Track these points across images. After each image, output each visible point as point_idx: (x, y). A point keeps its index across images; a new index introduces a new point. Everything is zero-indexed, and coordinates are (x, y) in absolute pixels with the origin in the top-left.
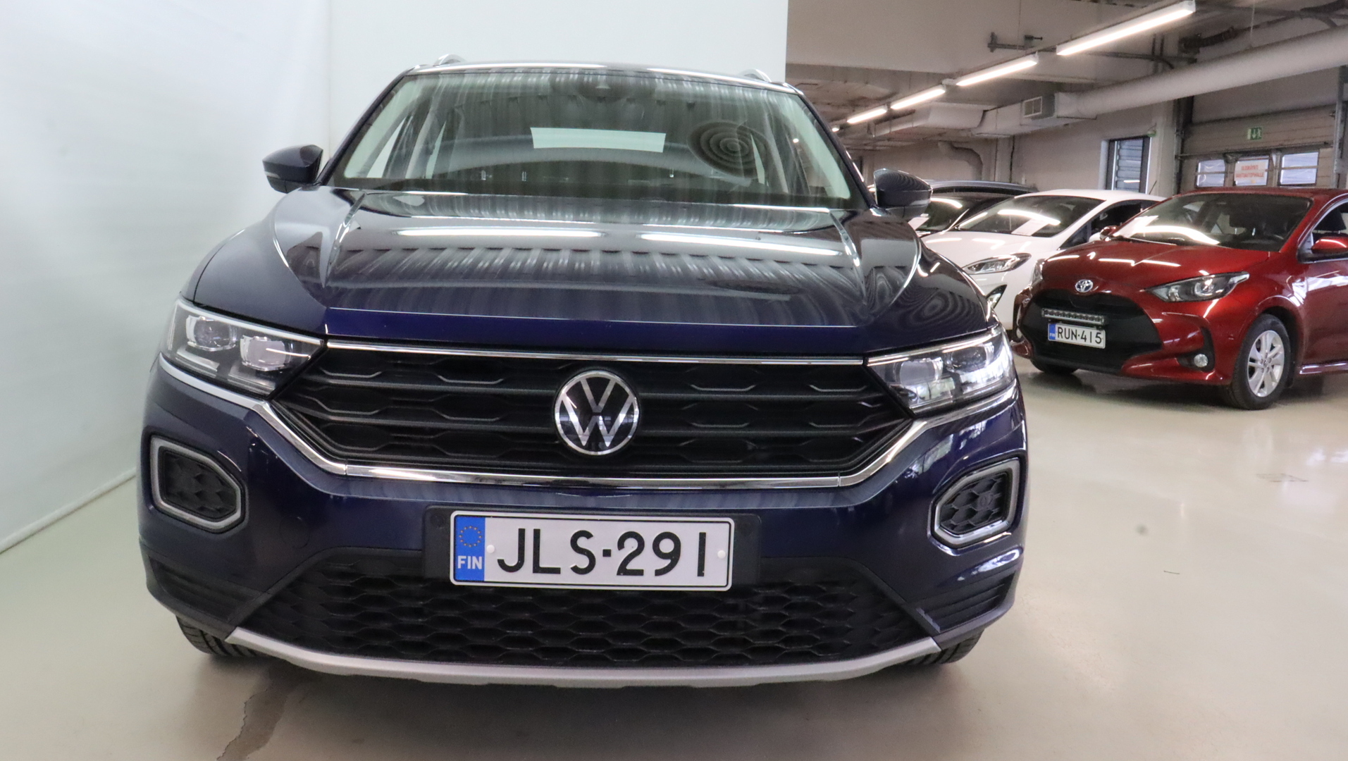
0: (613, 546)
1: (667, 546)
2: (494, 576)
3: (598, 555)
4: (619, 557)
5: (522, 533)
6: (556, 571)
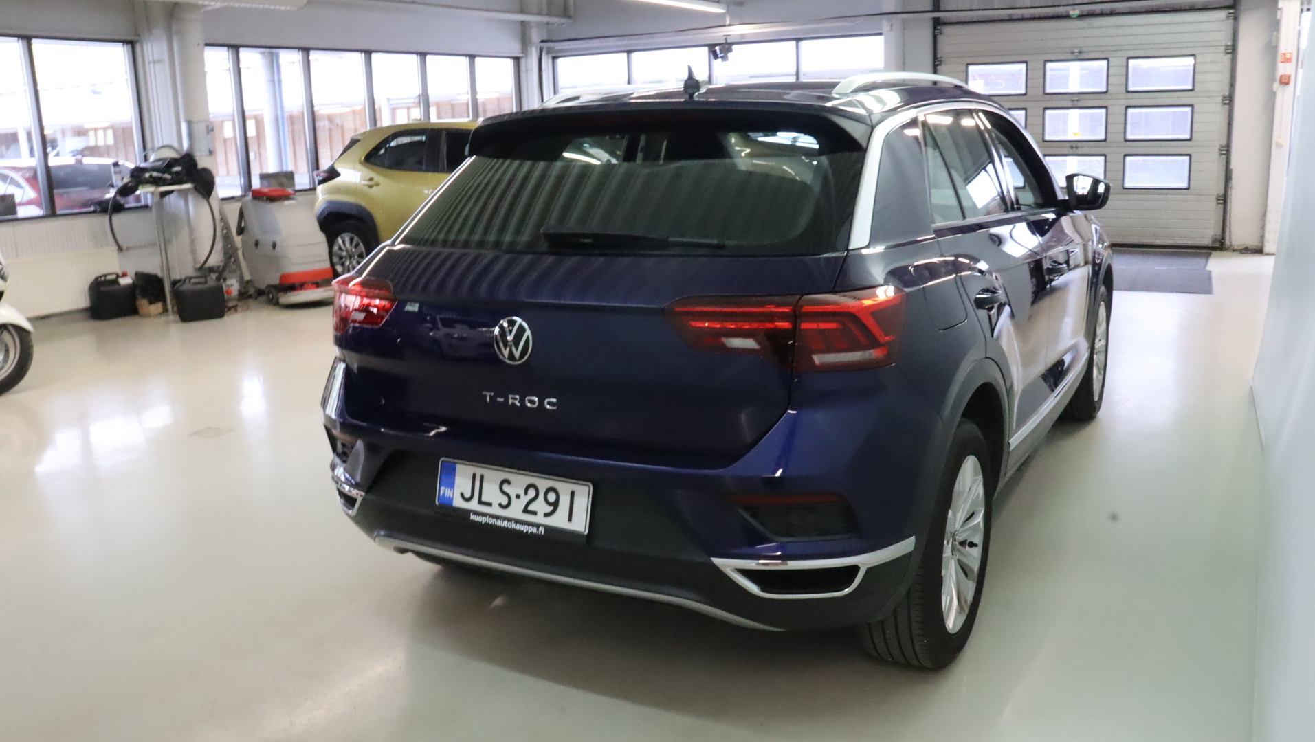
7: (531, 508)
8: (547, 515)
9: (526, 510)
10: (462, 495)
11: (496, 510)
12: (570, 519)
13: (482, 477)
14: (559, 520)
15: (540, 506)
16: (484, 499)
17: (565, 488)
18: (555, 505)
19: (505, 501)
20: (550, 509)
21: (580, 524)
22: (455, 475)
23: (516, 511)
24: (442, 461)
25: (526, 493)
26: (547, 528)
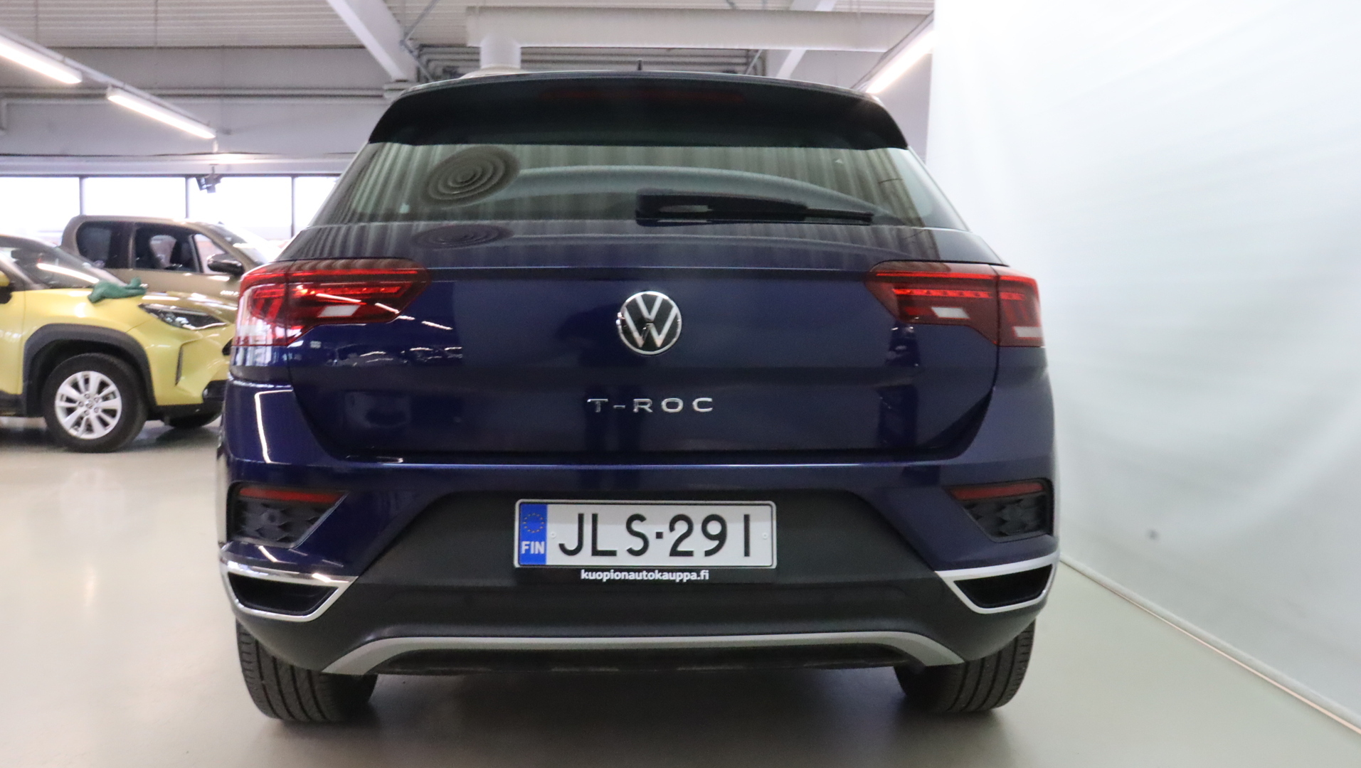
7: (681, 548)
8: (708, 553)
9: (674, 552)
10: (562, 547)
11: (624, 560)
12: (747, 553)
13: (595, 518)
14: (730, 556)
15: (697, 543)
16: (600, 547)
17: (733, 513)
18: (721, 537)
19: (638, 544)
20: (715, 543)
21: (764, 555)
22: (545, 521)
23: (658, 555)
24: (521, 504)
25: (672, 529)
26: (713, 571)
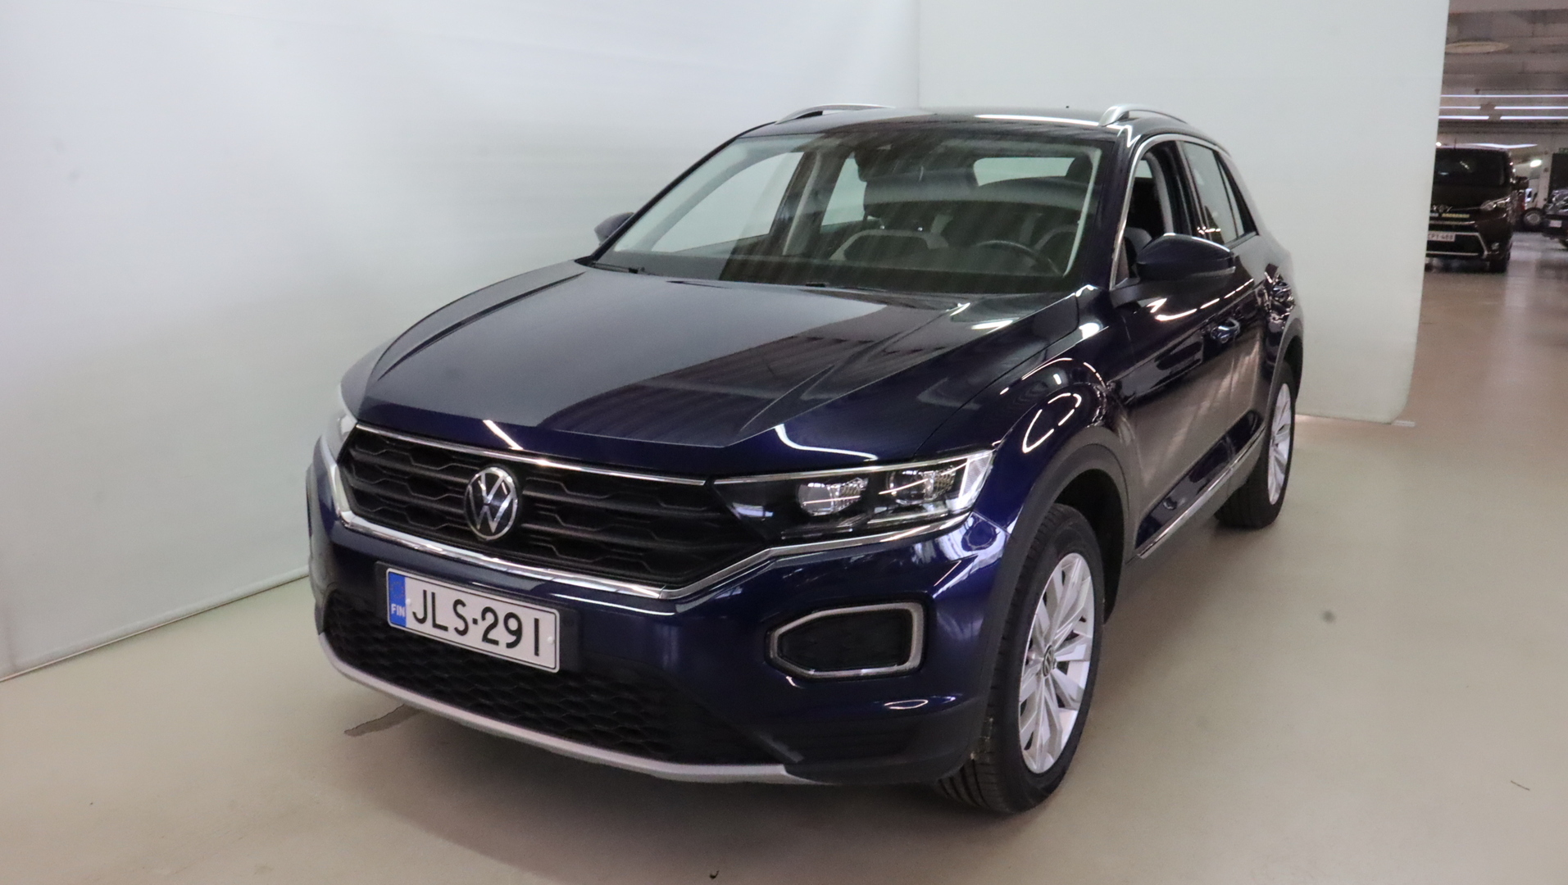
0: (479, 617)
1: (513, 625)
2: (412, 625)
3: (470, 622)
4: (483, 625)
5: (425, 592)
6: (445, 629)
